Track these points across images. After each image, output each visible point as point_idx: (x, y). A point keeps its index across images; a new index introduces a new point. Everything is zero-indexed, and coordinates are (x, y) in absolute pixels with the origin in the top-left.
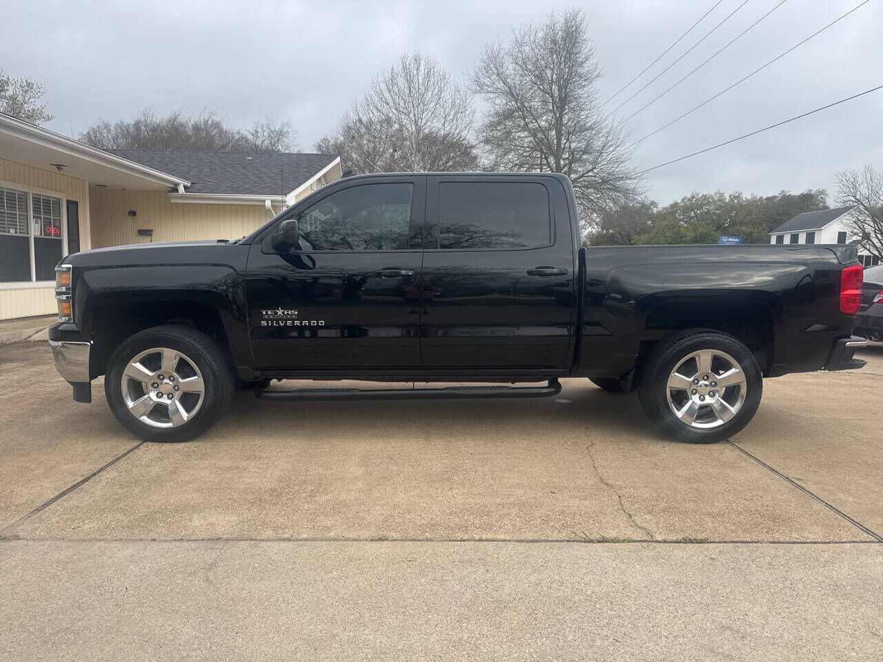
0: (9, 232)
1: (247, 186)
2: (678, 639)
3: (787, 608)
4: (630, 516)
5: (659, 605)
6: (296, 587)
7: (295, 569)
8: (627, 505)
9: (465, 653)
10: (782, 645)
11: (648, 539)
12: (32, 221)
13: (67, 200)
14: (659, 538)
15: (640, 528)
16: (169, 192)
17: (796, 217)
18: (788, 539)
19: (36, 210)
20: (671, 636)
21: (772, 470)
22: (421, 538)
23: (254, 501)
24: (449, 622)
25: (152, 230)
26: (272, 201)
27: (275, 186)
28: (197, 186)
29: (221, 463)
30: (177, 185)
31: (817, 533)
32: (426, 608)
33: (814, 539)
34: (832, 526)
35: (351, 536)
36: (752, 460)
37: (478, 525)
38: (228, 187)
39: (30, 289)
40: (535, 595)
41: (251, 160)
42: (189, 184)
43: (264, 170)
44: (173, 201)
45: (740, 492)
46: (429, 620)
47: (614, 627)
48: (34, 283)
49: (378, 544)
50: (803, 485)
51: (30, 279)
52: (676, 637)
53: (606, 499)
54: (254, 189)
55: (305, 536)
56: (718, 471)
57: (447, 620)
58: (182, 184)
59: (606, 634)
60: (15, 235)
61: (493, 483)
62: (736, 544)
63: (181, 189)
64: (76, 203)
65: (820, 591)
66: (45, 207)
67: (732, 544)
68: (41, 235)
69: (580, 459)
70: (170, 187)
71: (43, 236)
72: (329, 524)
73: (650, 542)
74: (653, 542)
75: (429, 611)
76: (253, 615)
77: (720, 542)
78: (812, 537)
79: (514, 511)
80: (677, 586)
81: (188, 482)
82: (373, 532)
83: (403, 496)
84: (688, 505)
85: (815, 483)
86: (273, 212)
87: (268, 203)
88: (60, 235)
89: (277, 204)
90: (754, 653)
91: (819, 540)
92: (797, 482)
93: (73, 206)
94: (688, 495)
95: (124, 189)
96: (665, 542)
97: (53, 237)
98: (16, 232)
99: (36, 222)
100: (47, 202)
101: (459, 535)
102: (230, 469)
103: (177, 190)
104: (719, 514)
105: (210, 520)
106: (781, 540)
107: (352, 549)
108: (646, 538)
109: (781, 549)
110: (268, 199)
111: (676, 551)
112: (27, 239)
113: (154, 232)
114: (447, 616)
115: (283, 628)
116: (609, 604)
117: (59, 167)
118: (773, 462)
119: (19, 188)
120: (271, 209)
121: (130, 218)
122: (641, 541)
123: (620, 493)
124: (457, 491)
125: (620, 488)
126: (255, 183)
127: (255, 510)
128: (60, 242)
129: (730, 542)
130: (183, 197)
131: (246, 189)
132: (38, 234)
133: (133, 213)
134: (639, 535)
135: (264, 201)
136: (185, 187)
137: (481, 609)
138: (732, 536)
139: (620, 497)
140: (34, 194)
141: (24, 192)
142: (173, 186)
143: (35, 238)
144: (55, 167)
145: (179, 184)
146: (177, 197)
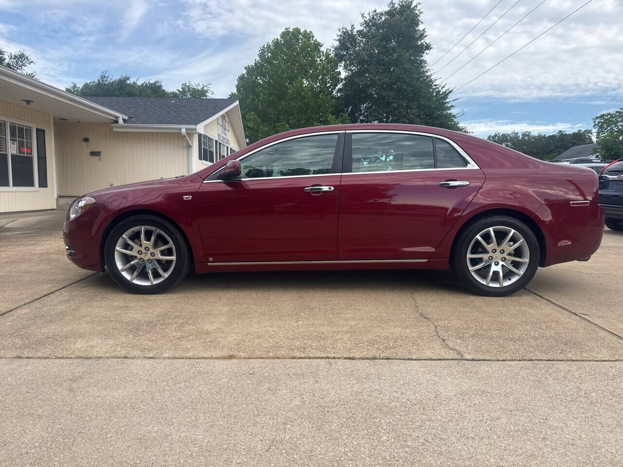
1: (169, 119)
2: (485, 440)
3: (583, 413)
4: (444, 341)
5: (467, 411)
6: (145, 395)
7: (150, 381)
8: (442, 333)
9: (284, 451)
10: (581, 445)
11: (459, 358)
12: (9, 142)
13: (37, 129)
14: (468, 357)
15: (452, 349)
16: (112, 123)
17: (570, 149)
18: (579, 358)
19: (13, 134)
20: (477, 437)
21: (561, 307)
22: (265, 356)
23: (132, 330)
24: (275, 424)
25: (100, 152)
26: (186, 129)
27: (189, 119)
28: (131, 120)
29: (116, 303)
30: (117, 118)
31: (604, 354)
32: (256, 413)
33: (602, 358)
34: (617, 348)
35: (206, 355)
36: (545, 301)
37: (315, 347)
38: (155, 120)
39: (8, 192)
40: (356, 402)
41: (174, 103)
42: (126, 118)
43: (182, 109)
44: (115, 130)
45: (536, 323)
46: (257, 422)
47: (425, 429)
48: (11, 188)
49: (226, 362)
50: (588, 318)
51: (8, 185)
52: (482, 438)
53: (425, 328)
54: (174, 121)
55: (166, 355)
56: (518, 308)
57: (273, 423)
58: (121, 117)
59: (417, 435)
61: (332, 317)
62: (535, 362)
63: (121, 121)
64: (44, 131)
65: (611, 399)
66: (19, 133)
67: (531, 362)
69: (405, 300)
70: (113, 120)
71: (18, 154)
72: (189, 346)
73: (461, 360)
74: (463, 360)
75: (258, 415)
76: (99, 418)
77: (520, 360)
78: (600, 357)
79: (346, 337)
80: (483, 395)
81: (84, 316)
82: (225, 353)
83: (256, 326)
84: (493, 333)
85: (598, 317)
86: (187, 137)
87: (183, 131)
88: (31, 153)
89: (190, 131)
90: (555, 452)
91: (606, 359)
92: (582, 316)
93: (41, 133)
94: (493, 325)
95: (79, 122)
96: (473, 360)
97: (26, 155)
99: (13, 144)
100: (21, 129)
101: (298, 354)
102: (120, 308)
103: (117, 122)
104: (519, 340)
105: (91, 343)
106: (574, 359)
107: (203, 365)
108: (457, 357)
109: (574, 366)
110: (183, 128)
111: (482, 368)
112: (6, 156)
113: (102, 154)
114: (273, 419)
115: (123, 429)
116: (422, 410)
117: (28, 102)
118: (562, 302)
120: (186, 135)
121: (84, 144)
122: (453, 359)
123: (436, 324)
124: (302, 322)
125: (437, 320)
126: (175, 117)
127: (131, 336)
128: (31, 159)
129: (529, 360)
130: (122, 127)
131: (168, 121)
132: (15, 152)
133: (86, 140)
134: (452, 355)
135: (181, 129)
136: (124, 120)
137: (305, 413)
138: (530, 356)
139: (436, 327)
140: (10, 123)
141: (3, 121)
142: (115, 119)
143: (12, 155)
144: (25, 102)
145: (119, 117)
146: (118, 127)
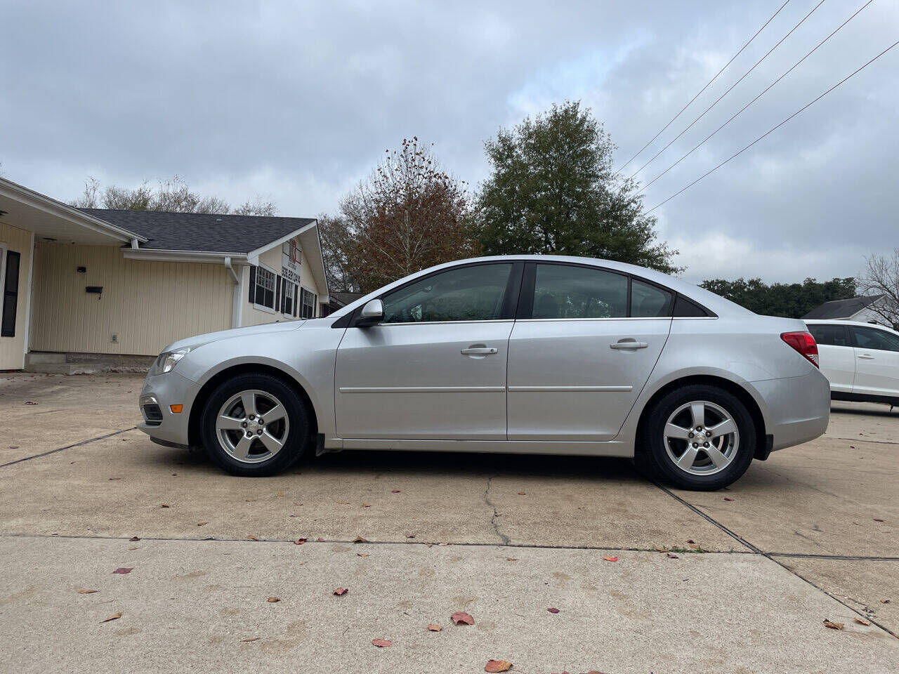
1: (208, 244)
13: (8, 251)
14: (515, 543)
16: (122, 247)
25: (101, 287)
26: (232, 259)
28: (152, 243)
30: (131, 239)
41: (220, 221)
42: (144, 240)
43: (230, 230)
44: (126, 256)
54: (216, 246)
58: (137, 239)
63: (135, 245)
64: (18, 255)
70: (125, 243)
74: (506, 545)
86: (232, 269)
87: (228, 261)
89: (236, 261)
93: (14, 258)
95: (73, 243)
103: (129, 245)
110: (227, 257)
113: (103, 290)
120: (231, 266)
121: (79, 275)
126: (219, 241)
130: (136, 252)
131: (208, 246)
133: (82, 269)
135: (224, 258)
136: (141, 244)
142: (127, 241)
145: (133, 239)
146: (131, 253)
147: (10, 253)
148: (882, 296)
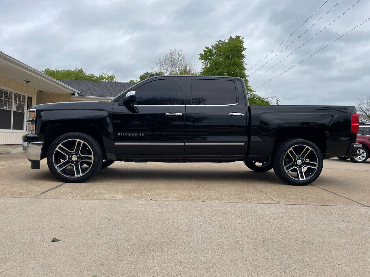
0: (4, 108)
1: (104, 94)
4: (271, 198)
5: (283, 216)
8: (269, 196)
12: (13, 104)
14: (282, 203)
15: (275, 201)
16: (71, 95)
18: (331, 205)
19: (15, 100)
28: (82, 93)
30: (75, 92)
31: (342, 204)
34: (348, 203)
37: (214, 199)
38: (96, 94)
39: (10, 132)
41: (105, 84)
42: (79, 92)
43: (110, 88)
44: (72, 99)
45: (313, 194)
48: (11, 130)
51: (10, 128)
54: (107, 95)
56: (304, 190)
60: (6, 109)
63: (76, 94)
64: (31, 98)
65: (342, 215)
66: (19, 98)
68: (16, 110)
71: (17, 111)
74: (280, 204)
77: (305, 205)
78: (340, 205)
79: (227, 196)
80: (289, 213)
82: (175, 199)
83: (183, 192)
85: (341, 193)
88: (24, 111)
94: (293, 194)
95: (51, 93)
96: (285, 204)
97: (21, 112)
98: (7, 108)
99: (15, 105)
100: (20, 97)
105: (112, 196)
108: (277, 203)
112: (10, 112)
117: (27, 82)
119: (9, 90)
126: (107, 93)
128: (23, 114)
130: (77, 97)
132: (15, 110)
136: (78, 94)
138: (310, 204)
139: (266, 194)
140: (15, 93)
141: (11, 92)
142: (73, 93)
143: (14, 111)
144: (26, 82)
145: (76, 92)
146: (74, 97)
147: (28, 97)
148: (361, 114)
